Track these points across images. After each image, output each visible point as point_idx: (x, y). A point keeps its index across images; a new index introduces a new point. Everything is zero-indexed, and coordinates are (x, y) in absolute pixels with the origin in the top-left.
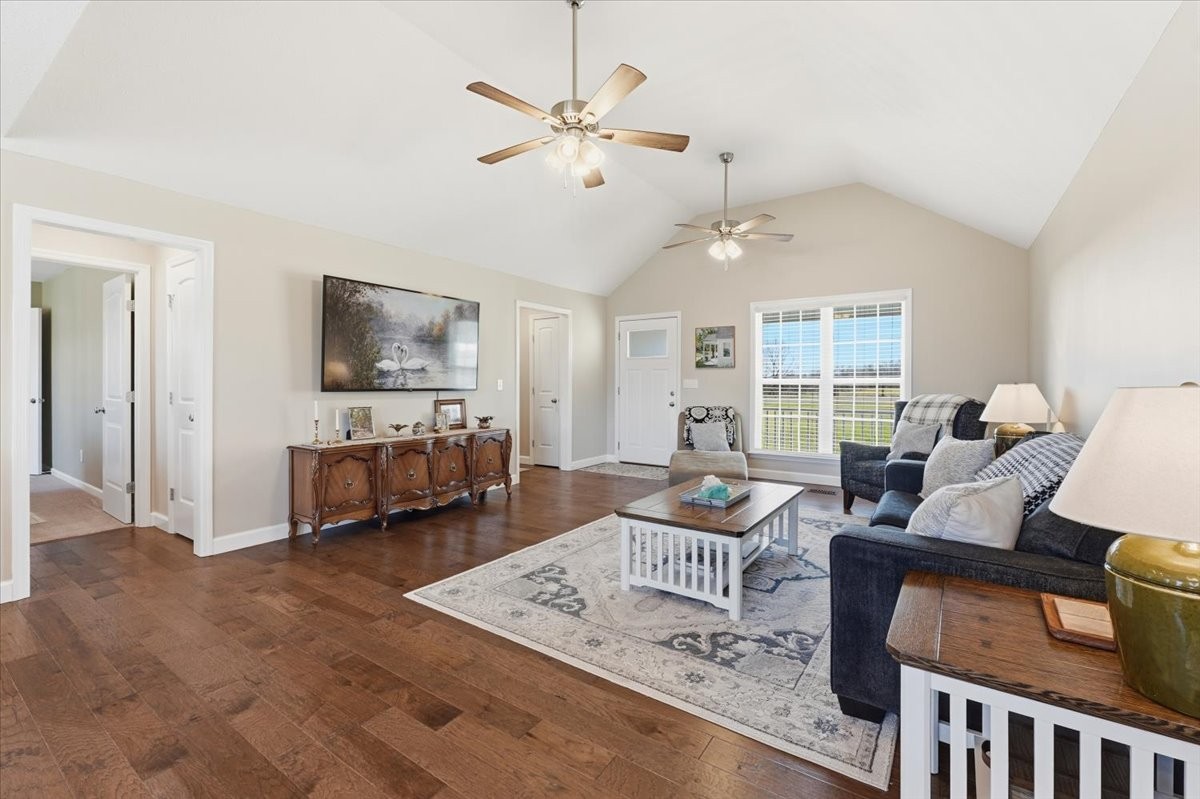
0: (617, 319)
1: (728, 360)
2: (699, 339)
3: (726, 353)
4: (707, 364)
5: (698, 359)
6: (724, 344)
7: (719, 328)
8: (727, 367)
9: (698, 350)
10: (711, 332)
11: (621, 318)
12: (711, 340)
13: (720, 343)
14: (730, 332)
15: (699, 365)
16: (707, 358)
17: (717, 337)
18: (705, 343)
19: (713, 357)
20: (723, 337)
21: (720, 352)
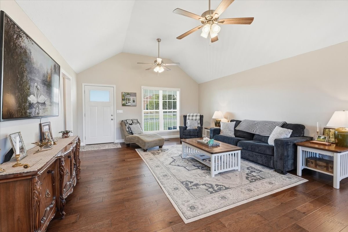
0: (83, 85)
1: (134, 104)
2: (123, 96)
3: (134, 101)
4: (127, 105)
5: (123, 103)
6: (133, 98)
7: (131, 93)
8: (134, 106)
9: (123, 100)
10: (128, 94)
11: (86, 84)
12: (128, 97)
13: (132, 98)
14: (135, 95)
15: (123, 105)
16: (126, 103)
17: (130, 96)
18: (126, 97)
19: (129, 102)
20: (133, 96)
21: (131, 101)
